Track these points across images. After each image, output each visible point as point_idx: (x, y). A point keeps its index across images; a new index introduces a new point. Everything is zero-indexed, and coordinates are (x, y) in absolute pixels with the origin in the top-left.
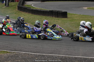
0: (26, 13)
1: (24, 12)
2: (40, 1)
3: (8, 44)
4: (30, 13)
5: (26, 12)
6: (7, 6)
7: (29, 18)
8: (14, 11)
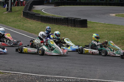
0: (34, 21)
1: (31, 20)
2: (54, 5)
3: (2, 61)
4: (39, 21)
5: (34, 19)
6: (9, 11)
7: (36, 27)
8: (19, 18)
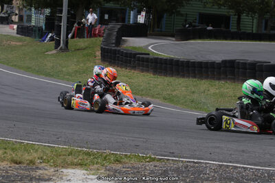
4: (148, 71)
5: (134, 68)
6: (61, 49)
8: (90, 64)
